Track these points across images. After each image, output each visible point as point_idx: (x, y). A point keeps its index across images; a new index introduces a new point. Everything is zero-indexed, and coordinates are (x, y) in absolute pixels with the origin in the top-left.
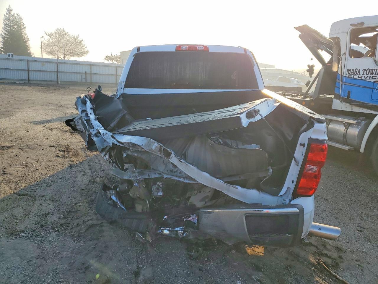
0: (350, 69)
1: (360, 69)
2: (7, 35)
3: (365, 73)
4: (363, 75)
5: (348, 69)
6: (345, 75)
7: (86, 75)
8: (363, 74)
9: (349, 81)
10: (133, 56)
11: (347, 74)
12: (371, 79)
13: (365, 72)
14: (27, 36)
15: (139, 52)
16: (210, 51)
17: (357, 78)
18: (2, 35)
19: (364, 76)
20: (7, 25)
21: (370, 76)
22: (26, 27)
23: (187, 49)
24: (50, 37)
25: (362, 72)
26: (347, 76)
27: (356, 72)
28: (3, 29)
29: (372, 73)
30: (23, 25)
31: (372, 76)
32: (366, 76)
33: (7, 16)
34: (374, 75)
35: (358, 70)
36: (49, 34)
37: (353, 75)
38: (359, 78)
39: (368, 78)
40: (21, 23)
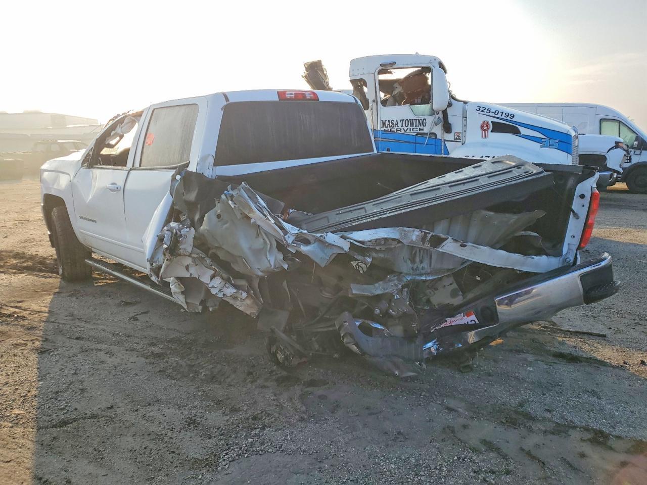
0: (386, 121)
1: (397, 120)
3: (404, 125)
4: (402, 128)
5: (382, 121)
6: (380, 128)
8: (402, 126)
9: (385, 135)
10: (222, 109)
11: (382, 127)
12: (412, 131)
13: (404, 123)
15: (228, 102)
16: (320, 100)
17: (395, 131)
19: (404, 129)
21: (410, 129)
23: (293, 97)
25: (400, 124)
26: (383, 129)
27: (393, 124)
29: (412, 125)
31: (412, 128)
32: (406, 129)
34: (414, 127)
35: (395, 121)
37: (389, 129)
38: (398, 132)
39: (408, 131)
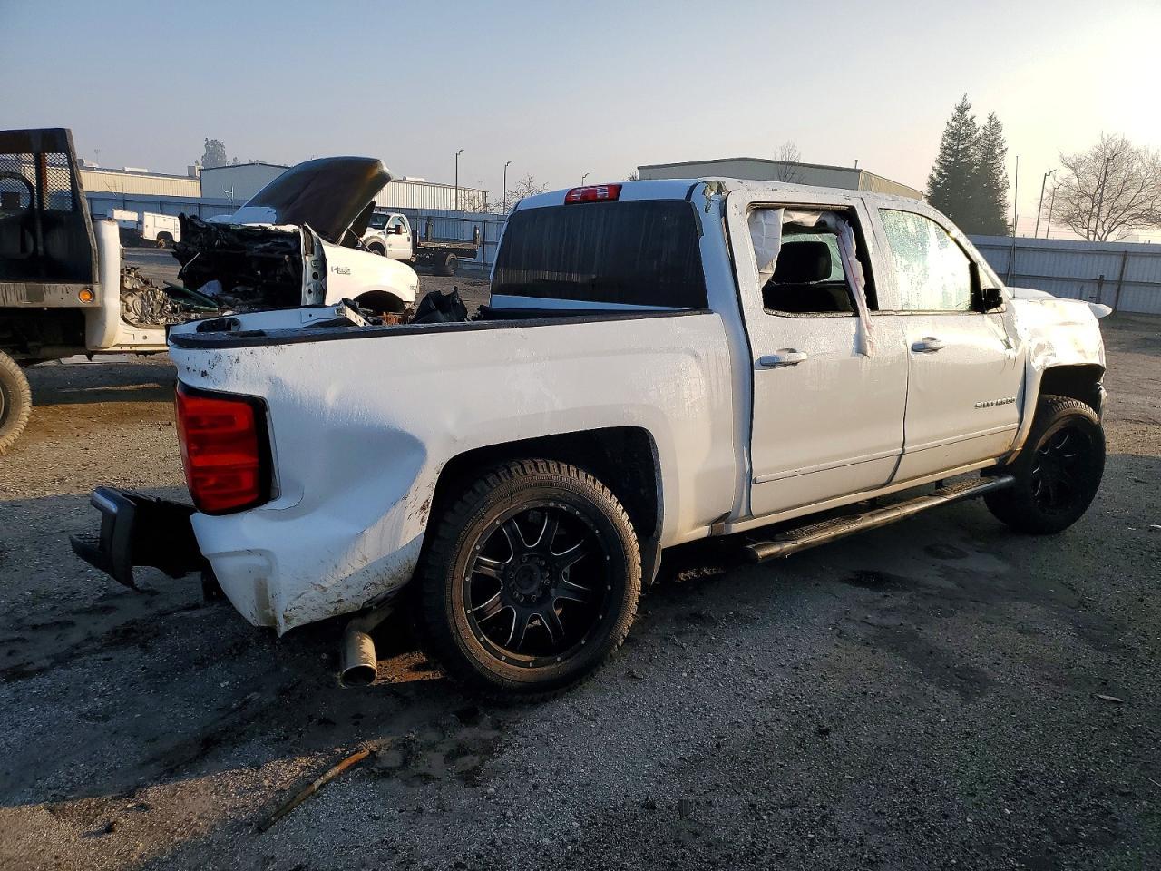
2: (945, 176)
7: (1100, 286)
14: (1004, 174)
18: (931, 178)
20: (951, 148)
22: (1006, 149)
24: (1072, 172)
28: (937, 161)
30: (1001, 145)
33: (954, 124)
36: (1074, 161)
40: (995, 139)
